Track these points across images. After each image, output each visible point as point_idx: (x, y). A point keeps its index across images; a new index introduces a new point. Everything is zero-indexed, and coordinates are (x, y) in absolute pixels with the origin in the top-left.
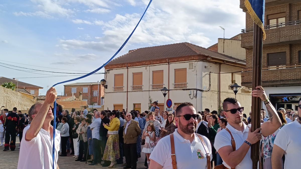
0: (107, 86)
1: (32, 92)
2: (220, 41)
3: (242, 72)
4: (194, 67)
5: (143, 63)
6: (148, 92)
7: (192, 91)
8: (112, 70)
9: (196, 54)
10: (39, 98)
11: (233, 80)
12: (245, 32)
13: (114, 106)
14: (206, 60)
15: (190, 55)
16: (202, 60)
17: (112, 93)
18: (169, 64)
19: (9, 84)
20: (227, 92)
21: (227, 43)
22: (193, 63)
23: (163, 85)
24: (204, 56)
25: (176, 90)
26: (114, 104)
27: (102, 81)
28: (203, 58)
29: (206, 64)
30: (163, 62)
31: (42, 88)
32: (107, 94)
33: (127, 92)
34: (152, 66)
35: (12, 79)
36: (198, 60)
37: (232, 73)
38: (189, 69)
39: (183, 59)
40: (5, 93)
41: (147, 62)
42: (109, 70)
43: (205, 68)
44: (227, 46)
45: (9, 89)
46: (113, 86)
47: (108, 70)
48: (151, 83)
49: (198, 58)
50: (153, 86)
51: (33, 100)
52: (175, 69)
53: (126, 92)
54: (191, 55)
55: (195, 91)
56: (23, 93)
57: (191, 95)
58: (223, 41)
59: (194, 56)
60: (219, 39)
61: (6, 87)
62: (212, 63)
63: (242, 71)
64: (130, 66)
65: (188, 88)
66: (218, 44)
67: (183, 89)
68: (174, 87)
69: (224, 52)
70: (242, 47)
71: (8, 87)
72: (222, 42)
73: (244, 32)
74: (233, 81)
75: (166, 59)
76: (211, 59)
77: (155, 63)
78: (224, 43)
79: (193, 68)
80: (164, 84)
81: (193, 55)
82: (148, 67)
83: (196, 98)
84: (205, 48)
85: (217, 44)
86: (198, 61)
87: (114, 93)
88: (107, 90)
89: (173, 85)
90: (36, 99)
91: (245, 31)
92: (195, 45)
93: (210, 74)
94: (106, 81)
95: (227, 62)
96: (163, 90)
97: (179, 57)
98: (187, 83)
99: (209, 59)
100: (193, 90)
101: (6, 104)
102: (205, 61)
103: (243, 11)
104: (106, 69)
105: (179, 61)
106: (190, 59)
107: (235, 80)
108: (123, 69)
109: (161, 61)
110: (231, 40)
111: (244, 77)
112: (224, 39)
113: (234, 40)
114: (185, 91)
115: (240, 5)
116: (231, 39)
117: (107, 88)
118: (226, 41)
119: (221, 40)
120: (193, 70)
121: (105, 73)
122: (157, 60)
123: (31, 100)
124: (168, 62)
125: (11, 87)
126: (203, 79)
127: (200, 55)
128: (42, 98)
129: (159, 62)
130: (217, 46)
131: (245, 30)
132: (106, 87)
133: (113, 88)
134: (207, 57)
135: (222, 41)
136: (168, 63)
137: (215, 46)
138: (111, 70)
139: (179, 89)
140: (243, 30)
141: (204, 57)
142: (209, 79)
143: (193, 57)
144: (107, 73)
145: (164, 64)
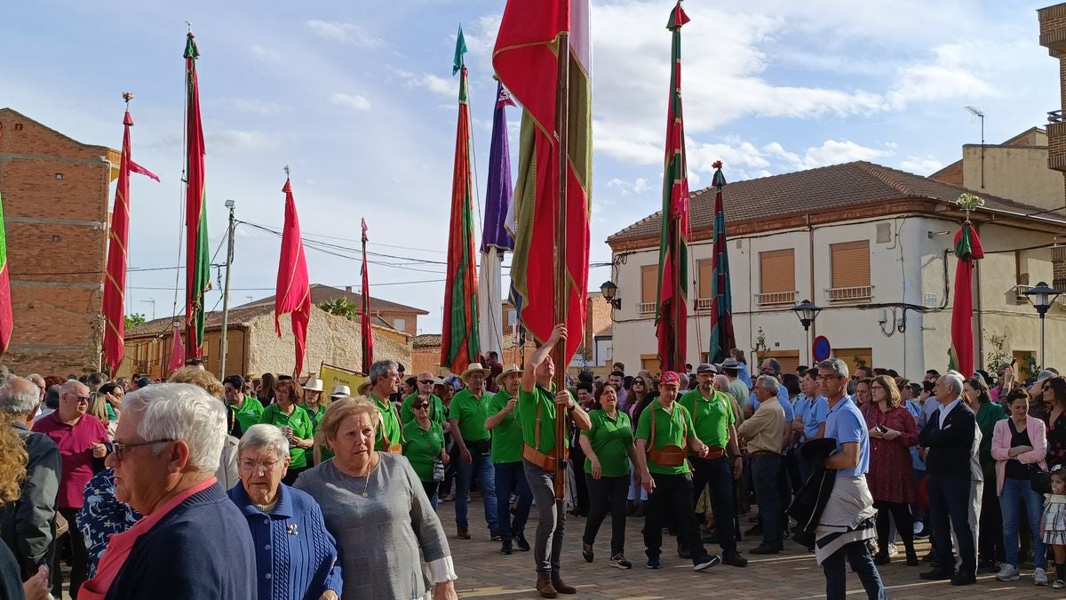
0: (619, 300)
1: (399, 325)
2: (969, 154)
3: (1055, 246)
4: (893, 236)
5: (730, 229)
6: (747, 317)
7: (889, 310)
8: (634, 253)
9: (899, 197)
10: (418, 340)
11: (1021, 273)
12: (1060, 119)
13: (643, 360)
14: (933, 213)
15: (879, 199)
16: (917, 214)
17: (636, 324)
18: (811, 230)
19: (338, 303)
20: (1003, 313)
21: (994, 158)
22: (890, 225)
23: (793, 294)
24: (926, 202)
25: (836, 310)
26: (642, 355)
27: (604, 286)
28: (922, 208)
29: (933, 225)
30: (793, 223)
31: (427, 313)
32: (620, 325)
34: (756, 237)
35: (345, 289)
36: (905, 215)
37: (1018, 253)
38: (878, 242)
39: (855, 213)
40: (329, 330)
41: (741, 226)
42: (626, 254)
43: (930, 237)
44: (995, 168)
45: (339, 318)
46: (639, 301)
47: (621, 255)
48: (756, 290)
49: (905, 208)
50: (762, 298)
51: (404, 346)
52: (831, 245)
54: (882, 201)
55: (899, 311)
56: (377, 328)
57: (887, 324)
58: (978, 152)
59: (891, 202)
60: (967, 147)
61: (331, 311)
62: (953, 221)
63: (1053, 245)
65: (874, 302)
66: (962, 164)
67: (858, 306)
68: (831, 301)
69: (982, 187)
70: (1053, 169)
71: (336, 312)
72: (977, 156)
73: (1056, 121)
74: (1021, 278)
75: (800, 214)
76: (949, 209)
77: (766, 227)
78: (983, 158)
79: (890, 241)
80: (798, 292)
81: (888, 198)
82: (745, 242)
83: (904, 331)
84: (922, 178)
85: (960, 163)
86: (907, 217)
87: (643, 323)
88: (620, 315)
89: (828, 294)
90: (411, 344)
91: (1059, 117)
92: (890, 170)
93: (945, 257)
94: (616, 287)
95: (999, 215)
96: (800, 309)
97: (843, 206)
98: (873, 287)
99: (940, 208)
100: (892, 308)
101: (334, 359)
102: (927, 217)
103: (1051, 54)
104: (614, 251)
105: (845, 219)
106: (880, 211)
107: (1027, 274)
109: (785, 222)
110: (1005, 150)
111: (1062, 262)
112: (984, 147)
113: (1017, 147)
114: (868, 312)
115: (1041, 37)
116: (1007, 145)
117: (620, 309)
118: (988, 153)
119: (971, 150)
120: (890, 245)
121: (612, 264)
122: (774, 219)
123: (401, 348)
124: (807, 222)
125: (343, 311)
126: (925, 273)
127: (911, 199)
128: (427, 341)
129: (779, 225)
130: (962, 171)
131: (1060, 113)
132: (617, 304)
133: (638, 307)
134: (936, 203)
135: (975, 153)
136: (810, 225)
137: (955, 170)
138: (630, 253)
139: (848, 307)
140: (1053, 113)
141: (926, 204)
142: (943, 272)
143: (888, 206)
144: (618, 263)
145: (796, 229)
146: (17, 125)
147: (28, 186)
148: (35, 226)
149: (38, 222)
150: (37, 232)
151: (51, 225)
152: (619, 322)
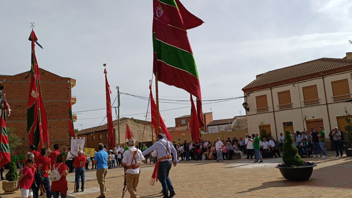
0: (248, 108)
5: (290, 81)
6: (300, 109)
8: (253, 92)
13: (260, 128)
17: (255, 115)
18: (323, 78)
23: (318, 100)
26: (259, 126)
30: (315, 76)
33: (274, 111)
34: (301, 82)
38: (351, 79)
39: (341, 70)
42: (250, 93)
46: (256, 108)
47: (247, 94)
48: (302, 100)
50: (305, 102)
52: (331, 82)
53: (271, 112)
64: (273, 86)
67: (346, 101)
68: (334, 100)
77: (304, 79)
80: (320, 99)
87: (258, 115)
88: (249, 113)
89: (332, 98)
94: (247, 104)
104: (245, 93)
105: (337, 73)
106: (351, 68)
108: (265, 90)
117: (249, 111)
121: (244, 97)
122: (307, 76)
129: (310, 78)
133: (256, 110)
136: (322, 76)
144: (247, 96)
145: (317, 78)
146: (42, 73)
147: (47, 91)
148: (50, 103)
149: (50, 101)
150: (50, 105)
151: (54, 102)
152: (249, 115)
